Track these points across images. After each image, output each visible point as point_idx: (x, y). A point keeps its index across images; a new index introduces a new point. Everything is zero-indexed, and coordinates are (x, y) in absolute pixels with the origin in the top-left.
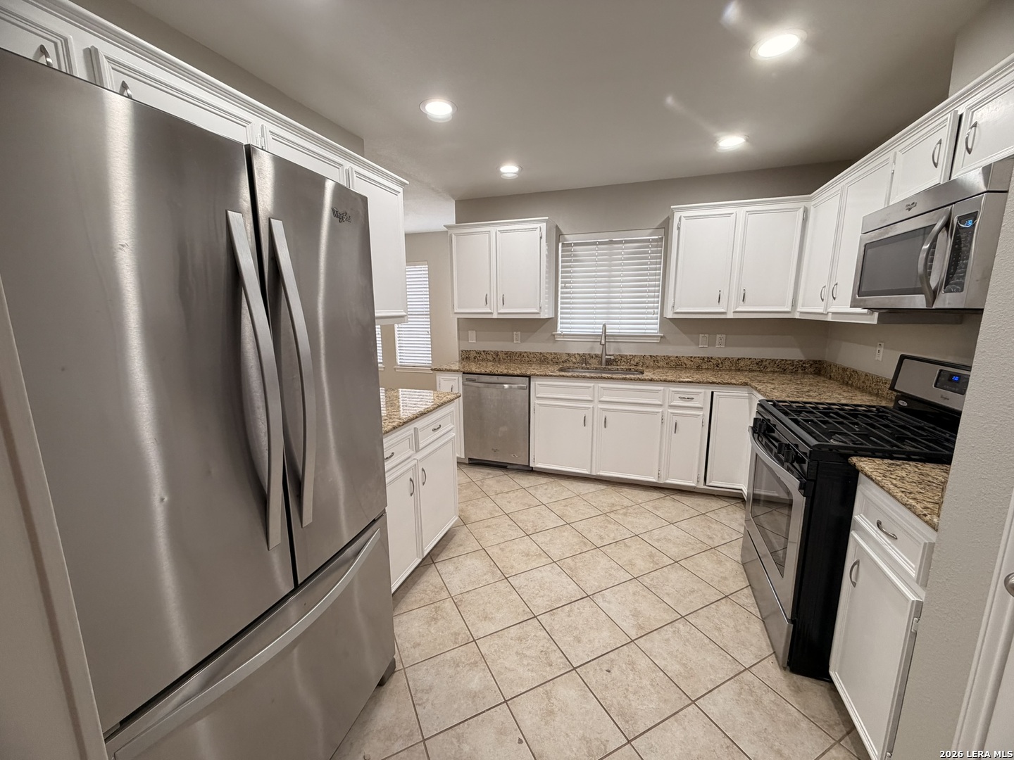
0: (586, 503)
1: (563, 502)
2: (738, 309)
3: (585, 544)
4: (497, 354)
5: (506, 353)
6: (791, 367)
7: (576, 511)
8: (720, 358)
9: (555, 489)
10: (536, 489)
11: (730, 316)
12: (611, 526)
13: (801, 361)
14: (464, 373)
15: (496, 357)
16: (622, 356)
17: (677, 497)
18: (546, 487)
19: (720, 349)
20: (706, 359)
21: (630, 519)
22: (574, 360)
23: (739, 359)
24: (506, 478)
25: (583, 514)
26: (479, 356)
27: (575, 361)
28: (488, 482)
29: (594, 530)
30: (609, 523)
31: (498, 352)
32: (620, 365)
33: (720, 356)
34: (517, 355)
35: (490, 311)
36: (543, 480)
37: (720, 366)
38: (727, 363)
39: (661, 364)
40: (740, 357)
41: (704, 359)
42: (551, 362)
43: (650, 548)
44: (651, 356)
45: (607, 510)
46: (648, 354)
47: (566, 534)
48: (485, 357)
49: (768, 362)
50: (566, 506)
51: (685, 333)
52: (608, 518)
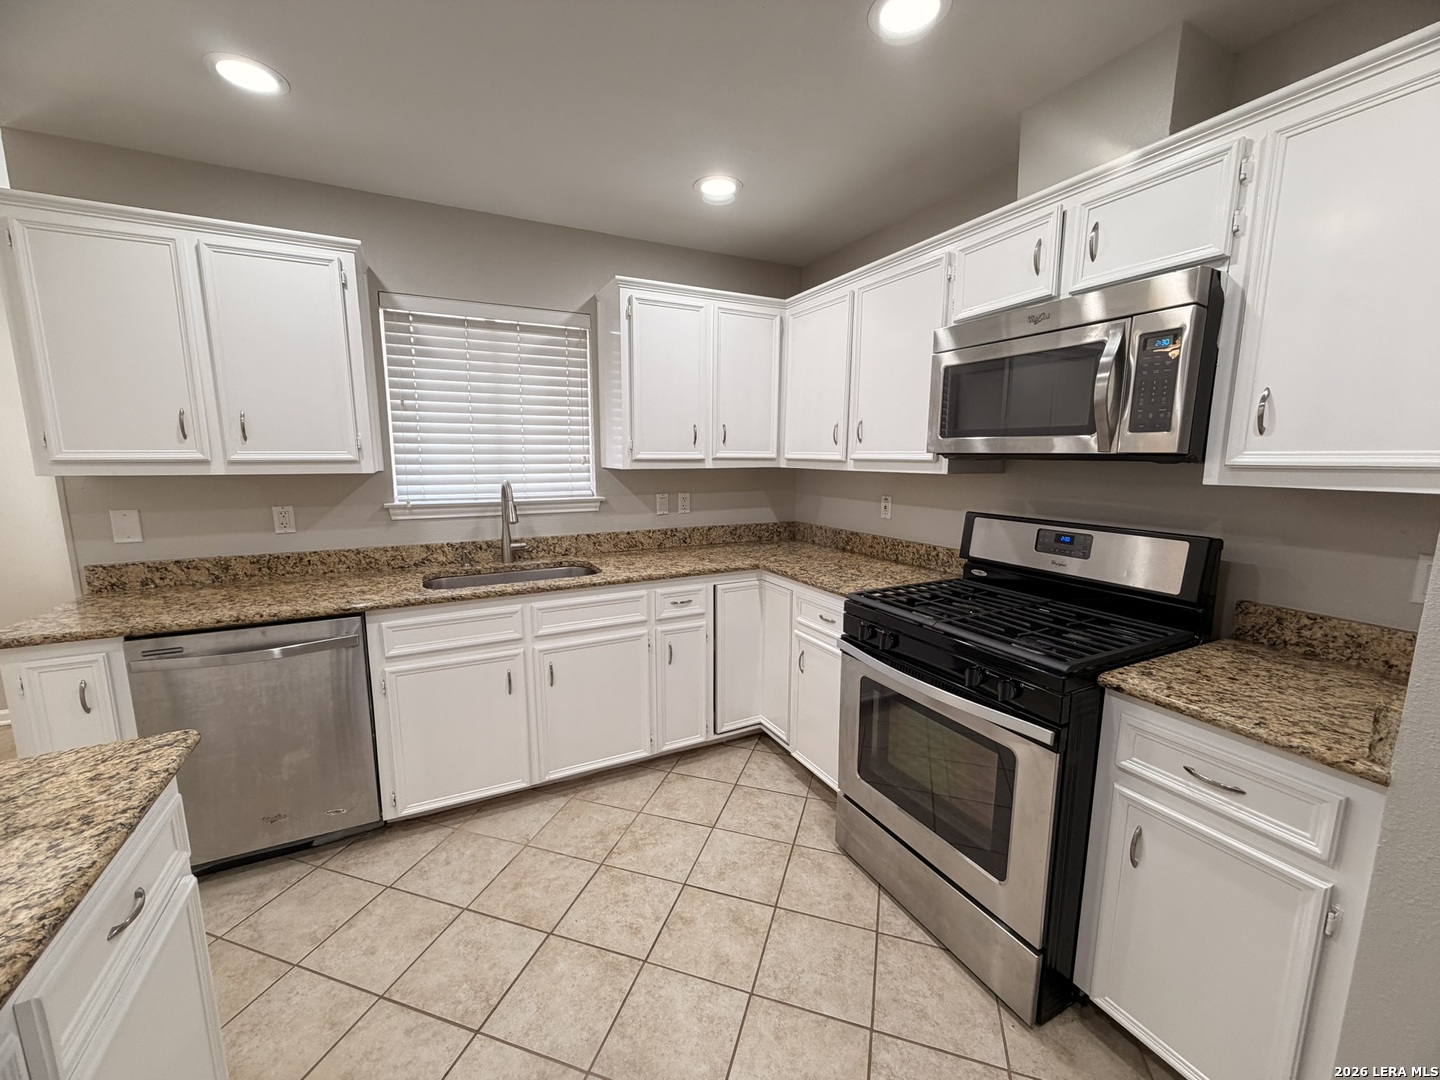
0: (552, 857)
1: (504, 880)
2: (719, 455)
3: (616, 968)
4: (224, 565)
5: (256, 561)
6: (766, 534)
7: (546, 888)
8: (686, 529)
9: (468, 853)
10: (423, 874)
11: (709, 465)
12: (633, 889)
13: (776, 524)
14: (128, 638)
15: (223, 574)
16: (538, 541)
17: (681, 769)
18: (443, 856)
19: (686, 516)
20: (669, 533)
21: (650, 852)
22: (442, 559)
23: (710, 529)
24: (322, 877)
25: (564, 888)
26: (157, 579)
27: (444, 559)
28: (270, 915)
29: (611, 919)
30: (624, 882)
31: (227, 560)
32: (537, 558)
33: (687, 526)
34: (291, 562)
35: (198, 456)
36: (425, 841)
37: (688, 541)
38: (697, 536)
39: (606, 547)
40: (711, 525)
41: (666, 534)
42: (386, 568)
43: (723, 901)
44: (588, 536)
45: (600, 852)
46: (583, 532)
47: (562, 967)
48: (183, 576)
49: (743, 528)
50: (517, 886)
51: (636, 494)
52: (615, 872)
